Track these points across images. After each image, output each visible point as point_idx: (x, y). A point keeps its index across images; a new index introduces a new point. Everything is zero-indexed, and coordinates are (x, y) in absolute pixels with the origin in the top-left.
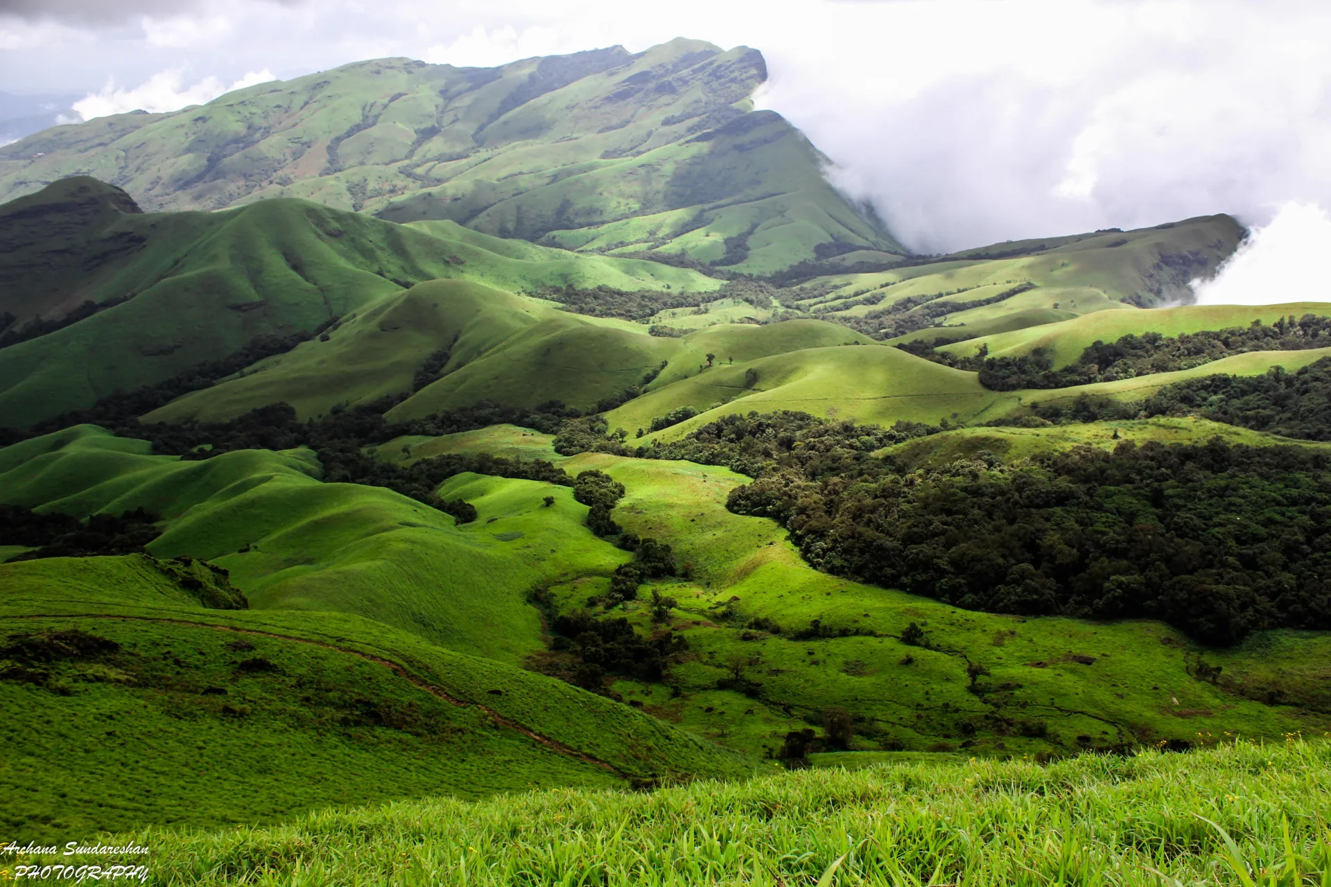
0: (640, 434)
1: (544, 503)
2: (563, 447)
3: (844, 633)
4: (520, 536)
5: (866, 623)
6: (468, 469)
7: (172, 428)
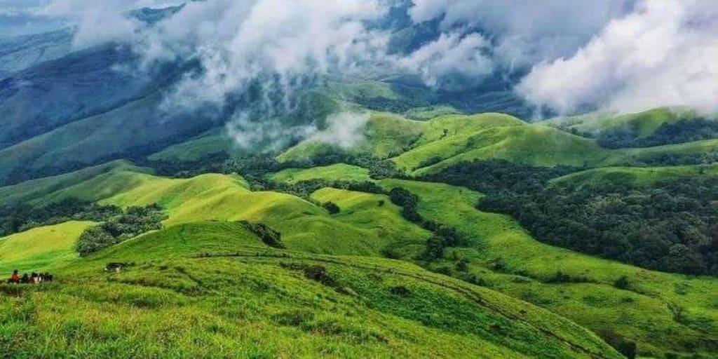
0: (414, 169)
1: (378, 204)
2: (374, 175)
3: (577, 280)
4: (371, 221)
5: (588, 276)
6: (328, 186)
7: (166, 162)
